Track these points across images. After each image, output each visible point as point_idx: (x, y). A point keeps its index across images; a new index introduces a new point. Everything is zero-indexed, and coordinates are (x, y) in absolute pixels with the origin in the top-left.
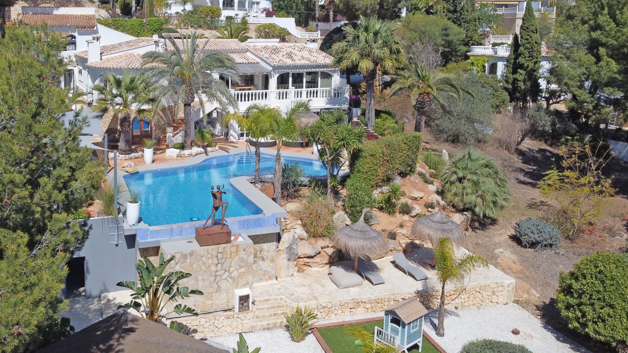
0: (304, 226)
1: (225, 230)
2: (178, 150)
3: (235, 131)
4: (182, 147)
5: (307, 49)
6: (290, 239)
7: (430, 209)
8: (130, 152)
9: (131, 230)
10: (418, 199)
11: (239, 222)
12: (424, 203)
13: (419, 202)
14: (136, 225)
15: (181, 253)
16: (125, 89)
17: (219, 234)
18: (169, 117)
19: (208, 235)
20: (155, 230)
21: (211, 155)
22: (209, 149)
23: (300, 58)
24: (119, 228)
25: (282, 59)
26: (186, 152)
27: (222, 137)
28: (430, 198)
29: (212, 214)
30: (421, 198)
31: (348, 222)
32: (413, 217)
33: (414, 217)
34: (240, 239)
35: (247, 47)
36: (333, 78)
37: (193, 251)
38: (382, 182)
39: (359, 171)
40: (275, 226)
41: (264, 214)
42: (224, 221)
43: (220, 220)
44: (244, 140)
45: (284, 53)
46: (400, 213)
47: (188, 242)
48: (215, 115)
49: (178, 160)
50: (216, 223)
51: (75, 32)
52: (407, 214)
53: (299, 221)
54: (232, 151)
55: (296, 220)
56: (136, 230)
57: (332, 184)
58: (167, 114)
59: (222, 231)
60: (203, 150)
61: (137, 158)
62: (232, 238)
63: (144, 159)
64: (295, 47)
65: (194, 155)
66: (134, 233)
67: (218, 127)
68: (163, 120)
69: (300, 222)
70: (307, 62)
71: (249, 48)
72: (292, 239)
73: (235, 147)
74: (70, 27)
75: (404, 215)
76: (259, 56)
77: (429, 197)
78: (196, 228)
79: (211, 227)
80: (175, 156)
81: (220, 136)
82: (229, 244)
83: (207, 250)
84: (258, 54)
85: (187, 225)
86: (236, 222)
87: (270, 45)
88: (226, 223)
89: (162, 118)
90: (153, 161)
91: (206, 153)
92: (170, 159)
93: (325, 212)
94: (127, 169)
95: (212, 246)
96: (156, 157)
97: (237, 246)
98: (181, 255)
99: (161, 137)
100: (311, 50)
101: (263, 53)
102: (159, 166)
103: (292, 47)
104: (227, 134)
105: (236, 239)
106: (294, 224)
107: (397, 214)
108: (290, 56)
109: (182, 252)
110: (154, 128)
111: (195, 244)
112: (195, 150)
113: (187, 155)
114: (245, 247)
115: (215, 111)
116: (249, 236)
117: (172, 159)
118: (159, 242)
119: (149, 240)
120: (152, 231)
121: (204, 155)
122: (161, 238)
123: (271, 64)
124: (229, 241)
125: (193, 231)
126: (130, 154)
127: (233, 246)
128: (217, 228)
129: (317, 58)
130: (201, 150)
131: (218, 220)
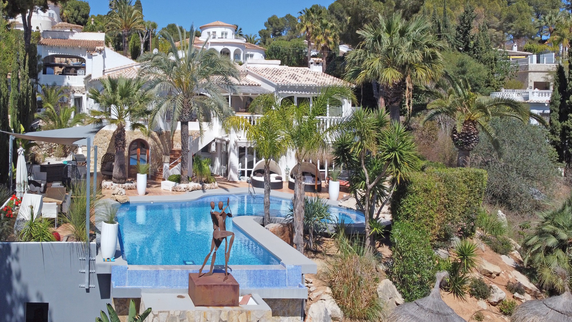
0: (336, 297)
1: (228, 282)
2: (174, 183)
3: (235, 170)
4: (178, 180)
5: (311, 72)
6: (321, 314)
7: (517, 295)
8: (124, 181)
9: (104, 266)
10: (494, 275)
11: (249, 272)
12: (506, 283)
13: (495, 280)
14: (112, 259)
15: (167, 314)
16: (120, 95)
17: (223, 287)
18: (166, 145)
19: (206, 286)
20: (136, 271)
21: (208, 192)
22: (207, 185)
23: (306, 79)
24: (91, 262)
25: (286, 79)
26: (183, 186)
27: (221, 177)
28: (510, 277)
29: (212, 251)
30: (498, 275)
31: (400, 300)
32: (494, 304)
33: (495, 306)
34: (251, 302)
35: (247, 69)
36: (343, 106)
37: (184, 312)
38: (438, 240)
39: (407, 216)
40: (300, 286)
41: (283, 264)
42: (228, 269)
43: (222, 266)
44: (246, 181)
45: (288, 75)
46: (472, 295)
47: (179, 297)
48: (213, 148)
49: (173, 193)
50: (217, 270)
51: (85, 55)
52: (484, 298)
53: (328, 288)
54: (232, 190)
55: (324, 285)
56: (111, 267)
57: (374, 230)
58: (165, 142)
59: (225, 283)
60: (200, 186)
61: (131, 189)
62: (241, 299)
63: (137, 191)
64: (297, 70)
65: (191, 189)
66: (107, 272)
67: (218, 163)
68: (160, 148)
69: (329, 290)
70: (314, 83)
71: (248, 70)
72: (323, 315)
73: (235, 186)
74: (81, 48)
75: (478, 299)
76: (261, 76)
77: (509, 275)
78: (190, 274)
79: (210, 274)
80: (171, 190)
81: (219, 176)
82: (235, 308)
83: (205, 313)
84: (259, 75)
85: (178, 269)
86: (245, 273)
87: (271, 67)
88: (230, 272)
89: (159, 145)
90: (146, 193)
91: (203, 189)
92: (165, 193)
93: (366, 275)
94: (118, 197)
95: (211, 308)
96: (150, 189)
97: (248, 313)
98: (168, 316)
99: (158, 170)
100: (316, 73)
101: (264, 73)
102: (152, 199)
103: (295, 70)
104: (226, 174)
105: (246, 300)
106: (321, 292)
107: (468, 296)
108: (294, 77)
109: (169, 312)
110: (150, 158)
111: (188, 300)
112: (192, 185)
113: (183, 189)
114: (259, 317)
115: (214, 143)
116: (263, 299)
117: (166, 192)
118: (139, 291)
119: (127, 287)
120: (131, 272)
121: (201, 191)
122: (143, 285)
123: (274, 83)
124: (234, 303)
125: (186, 280)
126: (124, 183)
127: (242, 312)
128: (218, 278)
129: (324, 81)
130: (198, 185)
131: (221, 266)
